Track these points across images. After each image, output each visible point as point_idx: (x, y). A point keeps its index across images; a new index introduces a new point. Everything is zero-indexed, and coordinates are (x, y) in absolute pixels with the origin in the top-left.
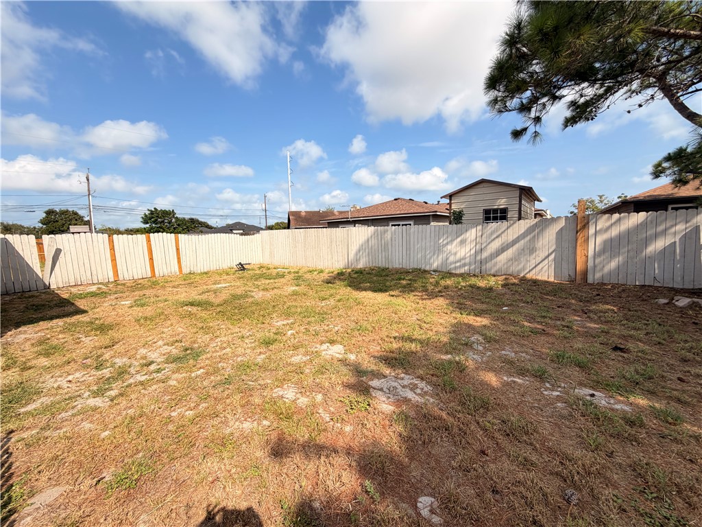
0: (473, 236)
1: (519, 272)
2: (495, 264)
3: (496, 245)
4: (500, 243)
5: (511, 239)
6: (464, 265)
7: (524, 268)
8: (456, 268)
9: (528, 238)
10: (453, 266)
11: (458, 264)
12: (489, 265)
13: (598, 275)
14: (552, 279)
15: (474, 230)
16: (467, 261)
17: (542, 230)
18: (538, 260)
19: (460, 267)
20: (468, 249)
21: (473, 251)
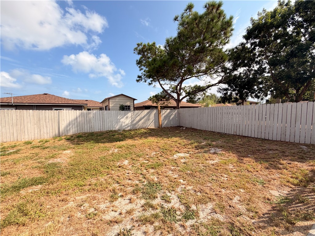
0: (130, 116)
1: (146, 127)
2: (138, 125)
3: (138, 118)
4: (139, 118)
5: (142, 116)
6: (128, 127)
7: (147, 126)
8: (125, 128)
9: (147, 116)
10: (124, 127)
11: (126, 126)
12: (136, 126)
13: (164, 125)
14: (154, 128)
15: (130, 113)
16: (129, 125)
17: (151, 114)
18: (150, 122)
19: (127, 127)
20: (129, 121)
21: (131, 121)
